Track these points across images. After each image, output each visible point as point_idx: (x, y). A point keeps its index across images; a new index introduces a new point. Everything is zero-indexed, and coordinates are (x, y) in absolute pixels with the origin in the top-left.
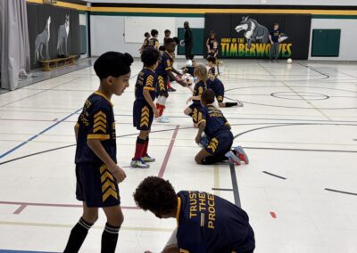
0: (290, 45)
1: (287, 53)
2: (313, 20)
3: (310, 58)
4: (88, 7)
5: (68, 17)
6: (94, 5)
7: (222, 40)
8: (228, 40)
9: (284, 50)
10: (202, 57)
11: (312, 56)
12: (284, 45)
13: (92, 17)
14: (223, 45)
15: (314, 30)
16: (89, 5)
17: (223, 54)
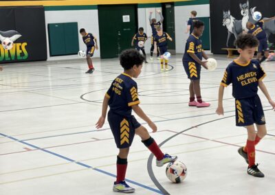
0: (25, 44)
1: (22, 54)
2: (47, 13)
3: (49, 58)
9: (19, 52)
11: (51, 55)
12: (19, 45)
15: (49, 25)
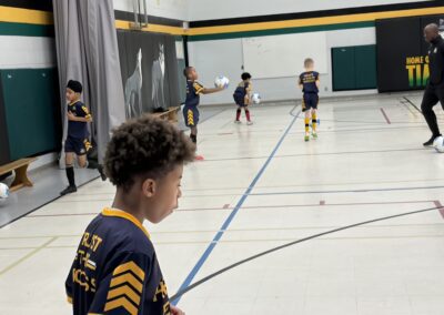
4: (184, 30)
5: (162, 48)
6: (193, 25)
7: (409, 60)
8: (417, 60)
10: (375, 91)
13: (190, 44)
14: (410, 68)
16: (185, 25)
17: (411, 84)
